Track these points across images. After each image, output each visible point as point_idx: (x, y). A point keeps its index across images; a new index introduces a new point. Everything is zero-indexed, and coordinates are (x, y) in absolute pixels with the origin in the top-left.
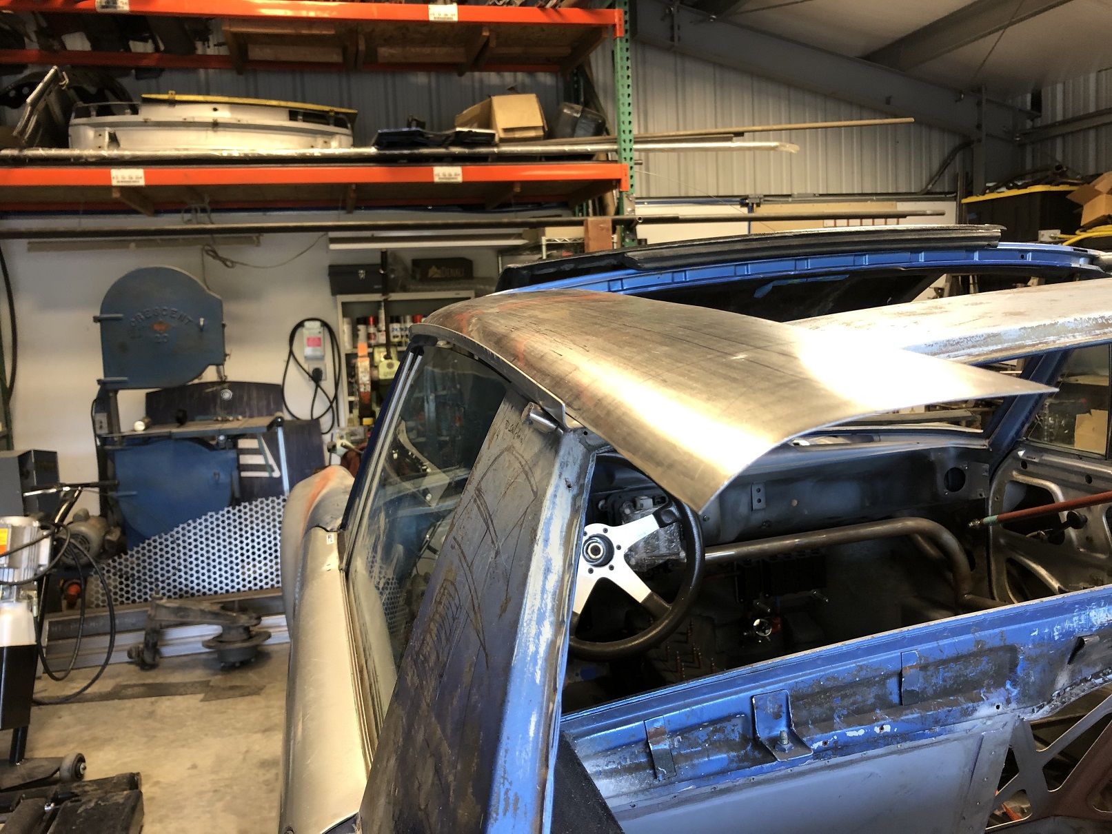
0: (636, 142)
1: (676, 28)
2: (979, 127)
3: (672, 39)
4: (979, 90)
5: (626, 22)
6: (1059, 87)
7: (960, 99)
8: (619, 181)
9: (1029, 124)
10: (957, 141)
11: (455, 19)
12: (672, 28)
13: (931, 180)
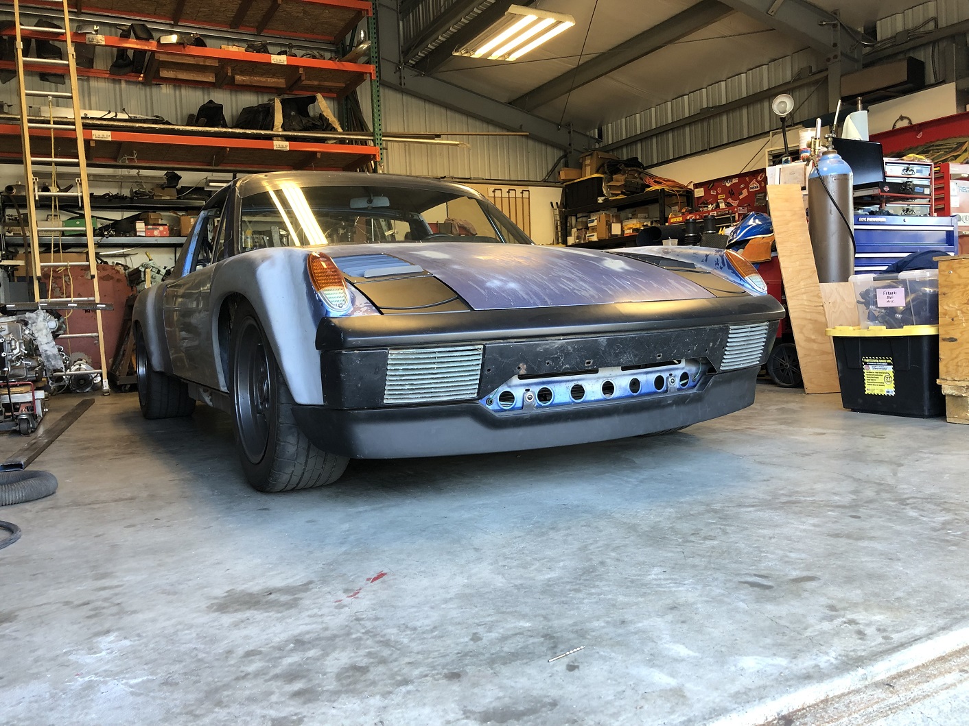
0: (383, 136)
1: (403, 78)
2: (570, 145)
3: (401, 84)
4: (569, 125)
5: (377, 72)
6: (610, 125)
7: (559, 129)
8: (375, 155)
9: (597, 146)
10: (562, 154)
11: (285, 63)
12: (400, 78)
13: (549, 174)
